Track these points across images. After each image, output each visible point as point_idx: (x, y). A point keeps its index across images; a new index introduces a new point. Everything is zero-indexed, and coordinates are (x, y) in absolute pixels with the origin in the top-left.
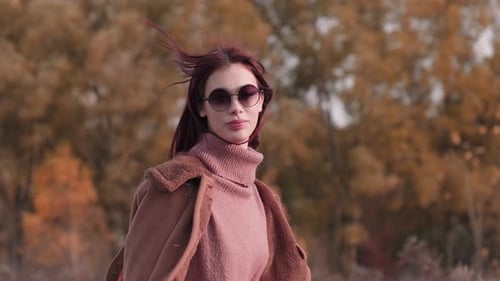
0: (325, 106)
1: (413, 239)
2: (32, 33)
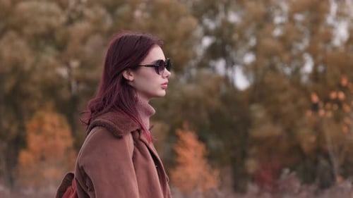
0: (230, 73)
1: (287, 171)
2: (28, 30)
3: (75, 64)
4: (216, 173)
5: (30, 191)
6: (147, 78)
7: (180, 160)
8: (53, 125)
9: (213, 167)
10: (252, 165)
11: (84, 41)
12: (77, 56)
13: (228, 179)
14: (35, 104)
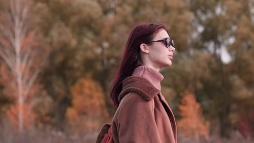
0: (218, 51)
2: (74, 20)
3: (106, 45)
4: (208, 124)
5: (75, 137)
6: (158, 50)
7: (183, 114)
8: (90, 89)
9: (206, 119)
10: (234, 118)
11: (113, 30)
12: (107, 39)
13: (217, 128)
14: (78, 74)
